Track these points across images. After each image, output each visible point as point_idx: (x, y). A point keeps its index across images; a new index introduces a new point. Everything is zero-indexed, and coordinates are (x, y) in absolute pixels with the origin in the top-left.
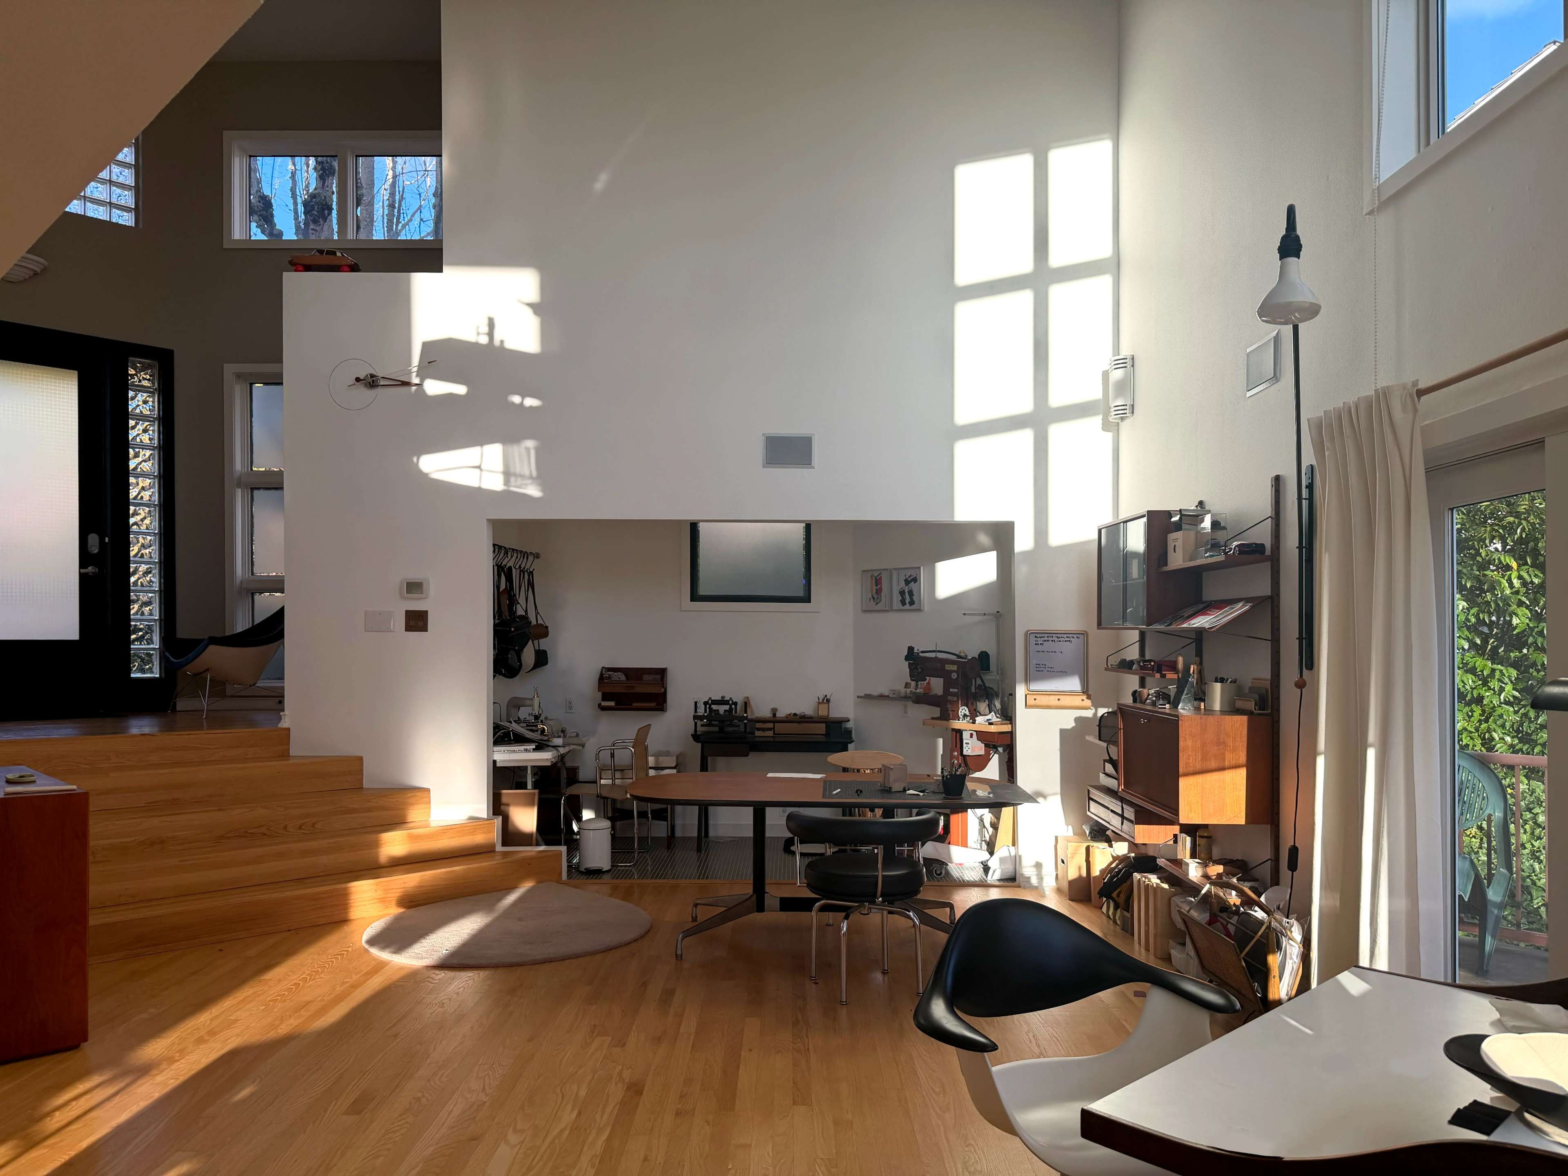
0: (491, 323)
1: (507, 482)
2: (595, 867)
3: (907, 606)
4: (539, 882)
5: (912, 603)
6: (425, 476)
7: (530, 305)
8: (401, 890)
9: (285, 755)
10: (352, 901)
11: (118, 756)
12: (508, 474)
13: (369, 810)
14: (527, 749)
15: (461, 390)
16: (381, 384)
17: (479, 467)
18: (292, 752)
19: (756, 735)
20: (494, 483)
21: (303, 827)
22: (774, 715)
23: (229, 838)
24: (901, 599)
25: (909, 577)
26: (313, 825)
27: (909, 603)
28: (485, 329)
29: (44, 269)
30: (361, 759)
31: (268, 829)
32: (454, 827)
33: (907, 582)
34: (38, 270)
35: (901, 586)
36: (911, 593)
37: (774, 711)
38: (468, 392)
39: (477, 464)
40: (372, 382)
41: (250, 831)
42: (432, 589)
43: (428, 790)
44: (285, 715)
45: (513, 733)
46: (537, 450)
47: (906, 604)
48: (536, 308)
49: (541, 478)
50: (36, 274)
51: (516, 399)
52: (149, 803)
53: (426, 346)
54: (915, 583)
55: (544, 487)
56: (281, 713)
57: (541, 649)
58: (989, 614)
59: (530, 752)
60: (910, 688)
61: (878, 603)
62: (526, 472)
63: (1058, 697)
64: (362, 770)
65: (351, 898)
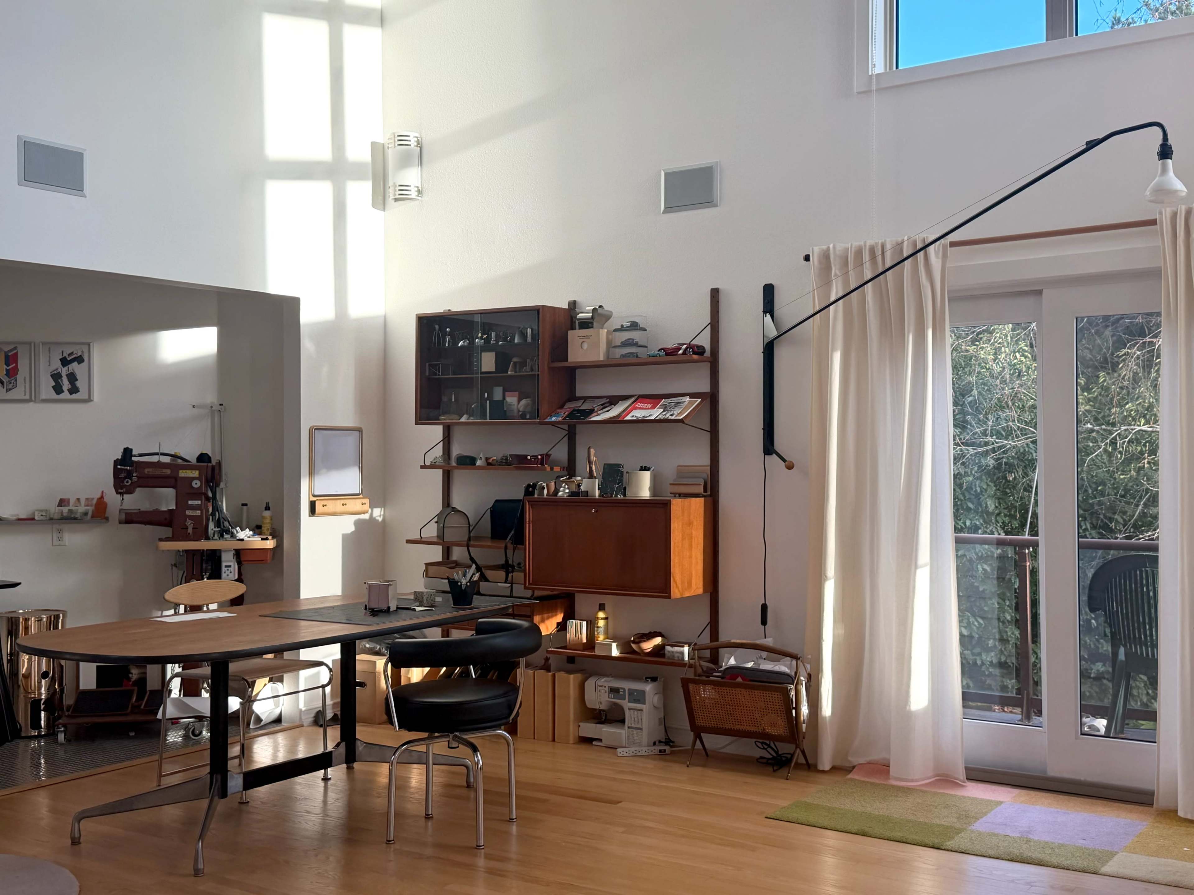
3: (66, 395)
5: (74, 390)
24: (54, 384)
25: (70, 355)
27: (68, 390)
33: (65, 362)
35: (53, 367)
36: (72, 378)
47: (63, 392)
54: (79, 363)
58: (200, 407)
60: (69, 505)
61: (10, 390)
63: (343, 502)
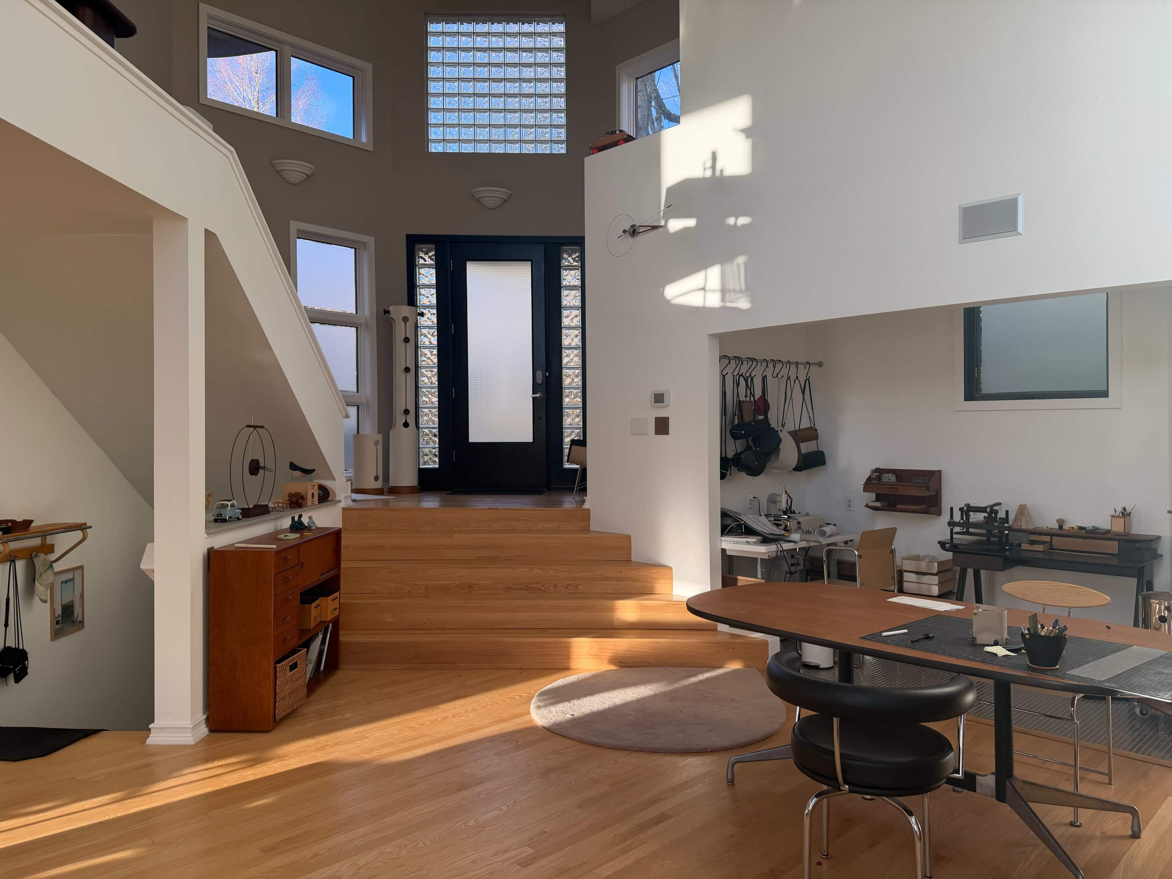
0: (714, 157)
1: (723, 299)
2: (813, 663)
4: (746, 666)
6: (668, 302)
7: (743, 131)
8: (613, 651)
9: (586, 529)
10: (571, 653)
11: (474, 522)
12: (724, 291)
13: (620, 579)
14: (748, 541)
15: (691, 222)
16: (641, 231)
17: (703, 289)
18: (592, 528)
19: (1022, 548)
20: (714, 301)
21: (569, 587)
22: (1061, 527)
23: (516, 589)
26: (577, 586)
28: (709, 164)
29: (510, 196)
30: (629, 537)
31: (543, 586)
32: (677, 603)
34: (506, 198)
37: (1061, 523)
38: (697, 224)
39: (702, 286)
40: (633, 232)
41: (529, 586)
42: (671, 398)
43: (670, 568)
44: (586, 499)
45: (745, 526)
46: (745, 264)
48: (747, 132)
49: (750, 290)
50: (505, 200)
51: (731, 221)
52: (478, 557)
53: (669, 190)
55: (753, 299)
56: (585, 498)
57: (819, 450)
59: (751, 544)
62: (738, 288)
64: (630, 547)
65: (572, 651)
